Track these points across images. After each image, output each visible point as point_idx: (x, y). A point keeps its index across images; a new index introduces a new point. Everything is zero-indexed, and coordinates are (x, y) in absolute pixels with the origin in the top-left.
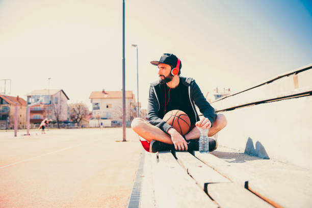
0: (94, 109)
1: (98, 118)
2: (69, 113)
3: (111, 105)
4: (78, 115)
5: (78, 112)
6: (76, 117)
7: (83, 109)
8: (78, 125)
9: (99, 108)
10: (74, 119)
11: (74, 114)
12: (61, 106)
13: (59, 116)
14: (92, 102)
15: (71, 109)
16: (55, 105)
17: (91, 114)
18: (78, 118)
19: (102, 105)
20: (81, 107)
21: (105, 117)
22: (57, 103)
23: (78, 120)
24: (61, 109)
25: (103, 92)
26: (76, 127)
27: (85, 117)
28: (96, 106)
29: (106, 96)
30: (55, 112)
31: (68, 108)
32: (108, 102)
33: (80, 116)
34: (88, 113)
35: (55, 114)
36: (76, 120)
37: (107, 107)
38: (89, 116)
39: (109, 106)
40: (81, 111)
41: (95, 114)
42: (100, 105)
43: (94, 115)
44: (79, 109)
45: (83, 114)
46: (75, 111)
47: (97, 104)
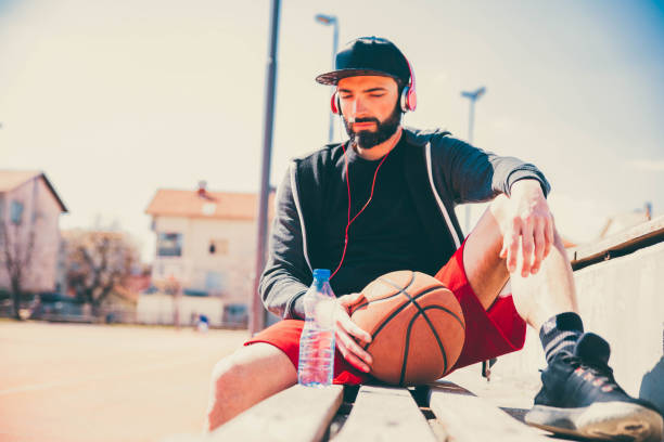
0: (162, 253)
1: (173, 291)
2: (61, 265)
3: (226, 242)
4: (98, 272)
5: (98, 261)
6: (89, 283)
7: (118, 250)
8: (95, 313)
9: (177, 252)
10: (79, 288)
11: (82, 269)
12: (32, 235)
13: (24, 271)
14: (153, 226)
15: (71, 249)
16: (11, 229)
17: (147, 273)
18: (97, 283)
19: (195, 240)
20: (112, 245)
21: (201, 288)
22: (18, 223)
23: (97, 293)
24: (31, 245)
25: (202, 192)
26: (86, 317)
27: (123, 285)
28: (169, 244)
29: (208, 208)
30: (8, 254)
31: (63, 246)
32: (217, 232)
33: (105, 278)
34: (138, 268)
35: (9, 263)
36: (89, 292)
37: (212, 249)
38: (139, 283)
39: (218, 247)
40: (112, 260)
41: (162, 272)
42: (184, 243)
43: (156, 278)
44: (102, 250)
45: (116, 273)
46: (87, 259)
47: (173, 237)
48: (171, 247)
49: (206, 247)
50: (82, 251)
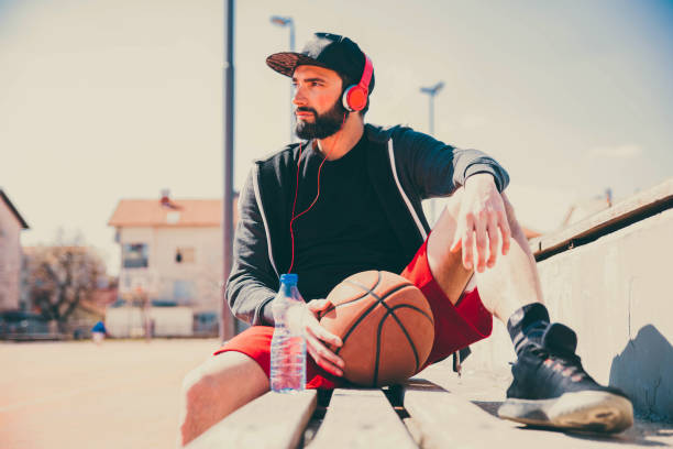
0: (128, 264)
1: (141, 302)
2: (25, 282)
3: (192, 250)
4: (63, 288)
5: (62, 277)
6: (55, 299)
7: (82, 264)
8: (62, 329)
9: (144, 264)
10: (45, 305)
11: (46, 286)
14: (118, 238)
15: (33, 266)
17: (113, 286)
18: (63, 299)
19: (160, 251)
20: (76, 259)
21: (170, 298)
23: (63, 309)
25: (165, 201)
26: (53, 335)
27: (89, 298)
28: (134, 255)
29: (173, 217)
31: (25, 263)
32: (182, 240)
33: (70, 293)
34: (104, 281)
36: (55, 308)
37: (179, 258)
38: (106, 296)
39: (185, 257)
40: (76, 275)
41: (128, 283)
42: (150, 253)
43: (123, 290)
44: (66, 265)
45: (82, 287)
46: (51, 275)
47: (138, 247)
48: (137, 258)
49: (173, 257)
50: (46, 266)
